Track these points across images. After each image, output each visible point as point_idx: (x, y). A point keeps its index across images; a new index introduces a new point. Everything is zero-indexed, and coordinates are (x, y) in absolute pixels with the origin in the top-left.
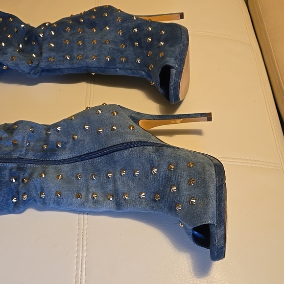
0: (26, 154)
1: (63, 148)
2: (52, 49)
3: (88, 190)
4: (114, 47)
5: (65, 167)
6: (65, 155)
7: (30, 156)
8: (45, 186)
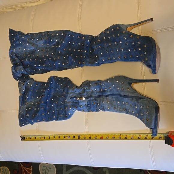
0: (96, 94)
1: (107, 91)
2: (102, 56)
3: (117, 106)
4: (126, 52)
5: (109, 98)
6: (108, 93)
7: (98, 94)
8: (104, 106)
